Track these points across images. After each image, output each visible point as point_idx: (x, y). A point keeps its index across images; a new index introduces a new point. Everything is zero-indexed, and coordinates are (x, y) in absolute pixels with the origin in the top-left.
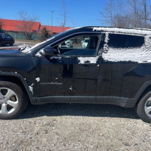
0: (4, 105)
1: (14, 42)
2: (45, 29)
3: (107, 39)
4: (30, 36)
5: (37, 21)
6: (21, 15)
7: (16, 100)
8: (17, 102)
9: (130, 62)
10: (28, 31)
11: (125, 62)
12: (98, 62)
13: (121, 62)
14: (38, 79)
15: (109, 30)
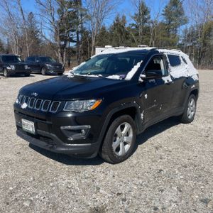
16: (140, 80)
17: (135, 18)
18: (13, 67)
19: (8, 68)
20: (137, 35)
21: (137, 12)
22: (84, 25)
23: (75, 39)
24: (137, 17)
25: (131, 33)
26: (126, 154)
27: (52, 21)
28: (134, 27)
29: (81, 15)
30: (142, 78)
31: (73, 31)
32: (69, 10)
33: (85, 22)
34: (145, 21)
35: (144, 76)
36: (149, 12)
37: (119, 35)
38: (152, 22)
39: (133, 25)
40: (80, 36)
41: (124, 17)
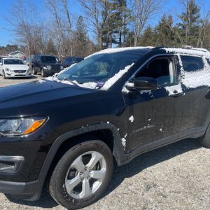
16: (125, 90)
17: (182, 17)
18: (49, 68)
19: (44, 68)
20: (183, 35)
21: (185, 11)
22: (128, 27)
23: (118, 40)
24: (184, 16)
25: (177, 33)
26: (93, 196)
27: (96, 23)
28: (180, 27)
29: (125, 16)
30: (128, 88)
31: (116, 32)
32: (114, 11)
33: (128, 23)
34: (193, 20)
35: (131, 85)
36: (199, 10)
37: (164, 35)
38: (201, 22)
39: (180, 24)
40: (122, 37)
41: (170, 17)
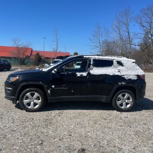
0: (32, 103)
1: (11, 67)
2: (38, 54)
3: (92, 63)
4: (23, 62)
5: (30, 47)
6: (15, 42)
7: (39, 100)
8: (40, 101)
9: (105, 74)
10: (21, 56)
11: (103, 75)
12: (87, 75)
13: (100, 75)
14: (53, 86)
15: (93, 57)
